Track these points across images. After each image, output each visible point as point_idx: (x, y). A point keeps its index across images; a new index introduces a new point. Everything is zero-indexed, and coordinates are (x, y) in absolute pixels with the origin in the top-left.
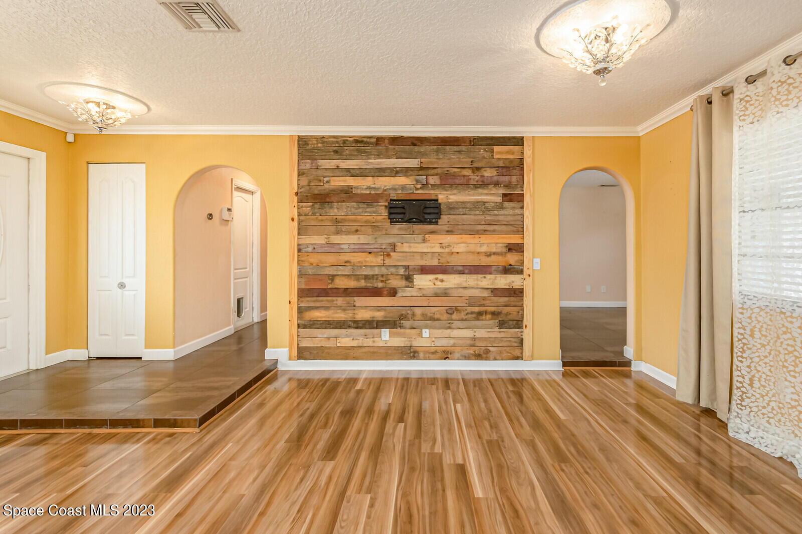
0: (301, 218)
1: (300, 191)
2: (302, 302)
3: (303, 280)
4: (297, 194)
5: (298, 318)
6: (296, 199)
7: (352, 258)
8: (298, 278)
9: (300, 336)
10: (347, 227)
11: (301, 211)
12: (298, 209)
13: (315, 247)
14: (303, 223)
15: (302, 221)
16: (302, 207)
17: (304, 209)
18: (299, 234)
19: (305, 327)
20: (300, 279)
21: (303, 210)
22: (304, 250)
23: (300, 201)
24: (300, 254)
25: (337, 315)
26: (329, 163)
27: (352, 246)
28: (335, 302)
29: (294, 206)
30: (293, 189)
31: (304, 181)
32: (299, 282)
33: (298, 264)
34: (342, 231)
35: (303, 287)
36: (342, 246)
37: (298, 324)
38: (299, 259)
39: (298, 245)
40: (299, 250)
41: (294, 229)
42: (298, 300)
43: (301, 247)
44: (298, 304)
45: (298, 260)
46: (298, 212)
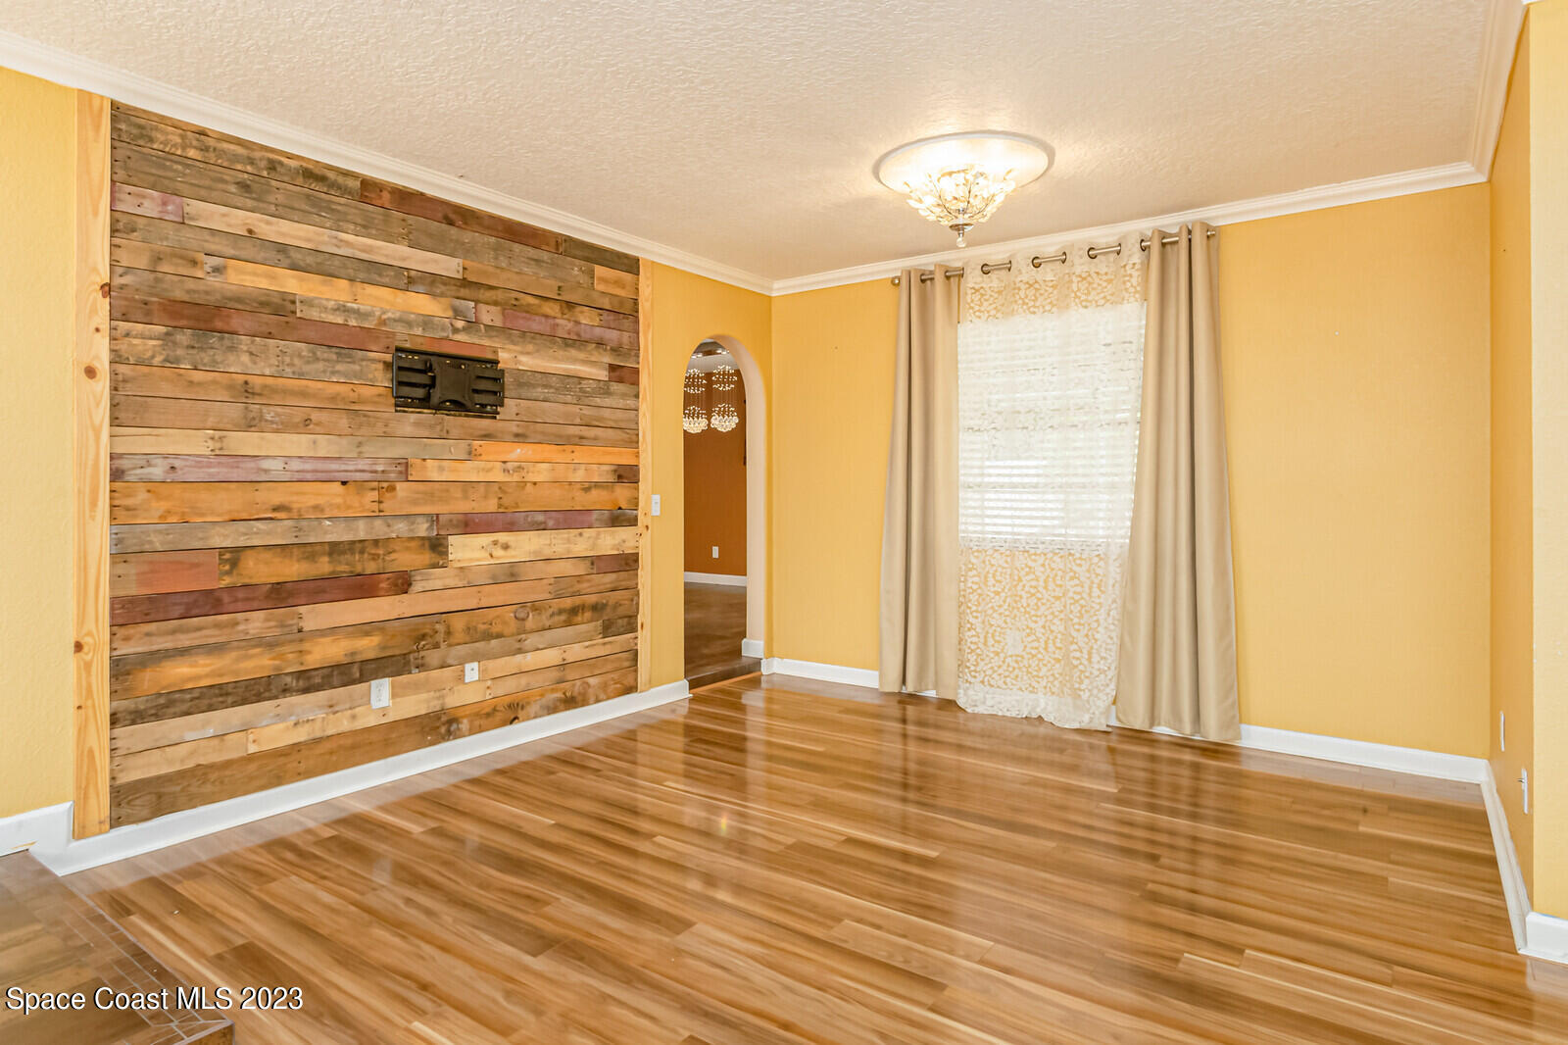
0: (124, 369)
1: (118, 281)
2: (127, 639)
3: (130, 570)
4: (107, 289)
5: (113, 693)
6: (104, 305)
7: (295, 498)
8: (113, 563)
9: (119, 752)
10: (279, 409)
11: (123, 346)
12: (113, 339)
13: (177, 463)
14: (129, 385)
15: (124, 381)
16: (127, 335)
17: (135, 341)
18: (115, 421)
19: (138, 717)
20: (121, 569)
21: (131, 345)
22: (132, 476)
23: (119, 315)
24: (118, 485)
25: (249, 664)
26: (224, 215)
27: (295, 465)
28: (241, 627)
29: (97, 330)
30: (95, 270)
31: (136, 256)
32: (116, 579)
33: (113, 518)
34: (261, 418)
35: (133, 590)
36: (266, 464)
37: (113, 715)
38: (116, 503)
39: (112, 458)
40: (116, 475)
41: (98, 404)
42: (113, 634)
43: (125, 463)
44: (112, 649)
45: (112, 506)
46: (112, 351)
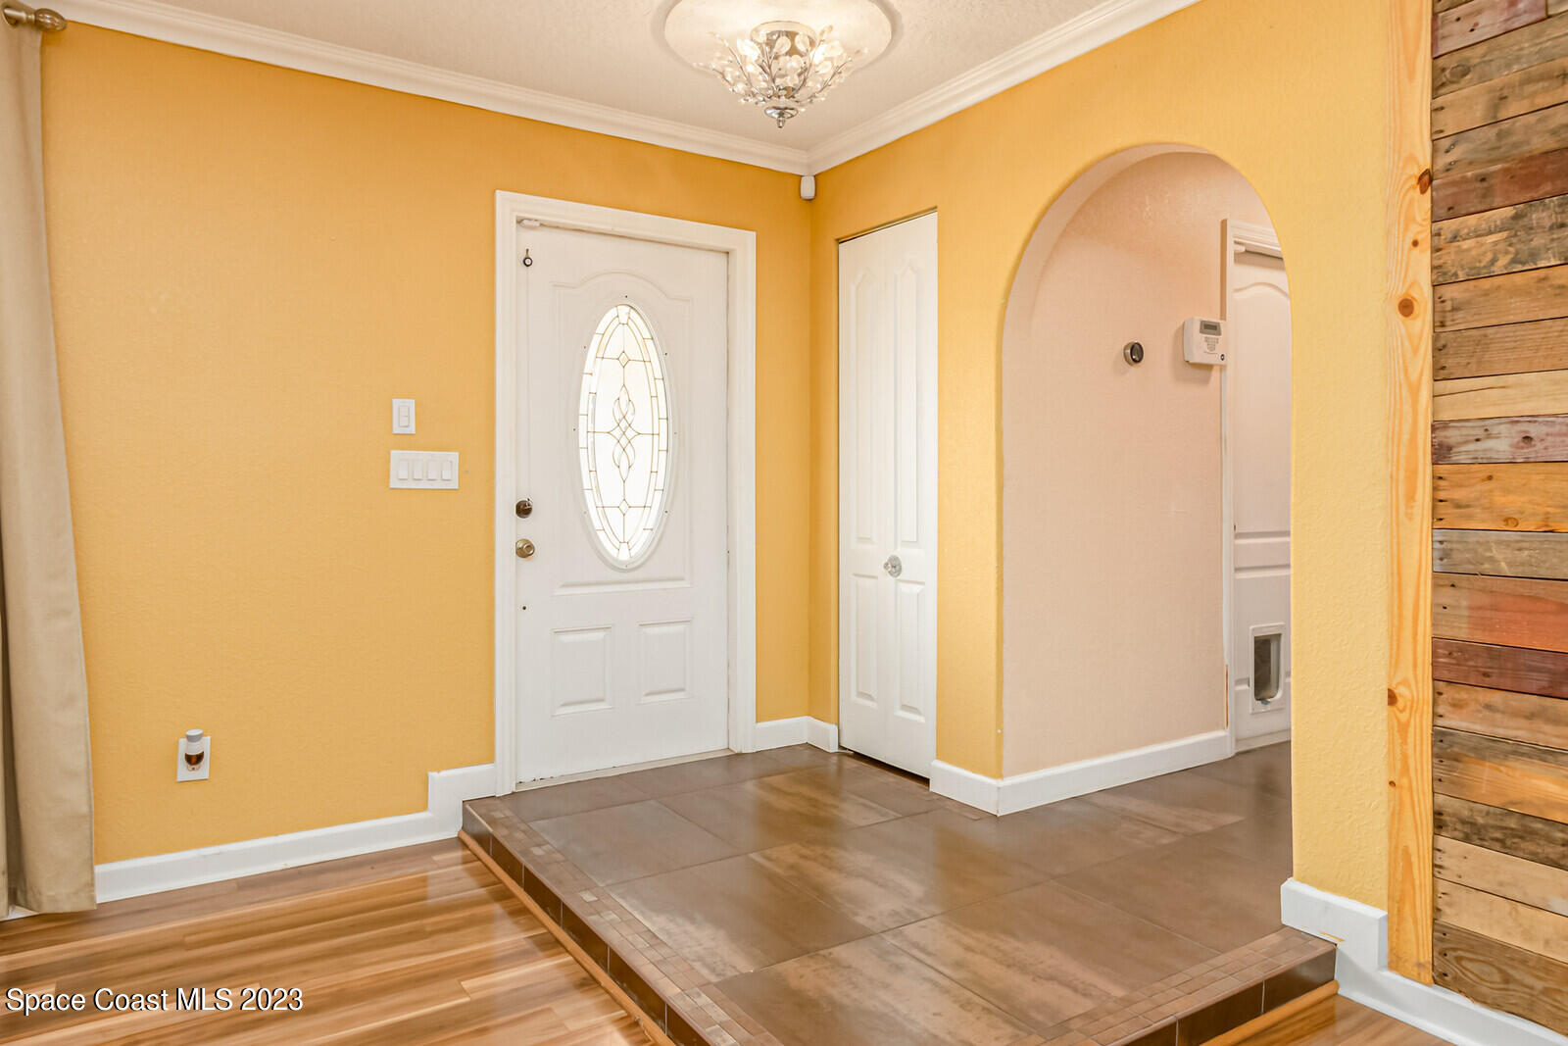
0: (1450, 292)
1: (1444, 160)
2: (1457, 705)
3: (1461, 600)
4: (1426, 180)
5: (1437, 780)
6: (1423, 203)
8: (1436, 586)
9: (1445, 874)
11: (1449, 257)
12: (1436, 250)
13: (1535, 432)
14: (1460, 315)
15: (1454, 309)
16: (1455, 238)
17: (1466, 245)
18: (1440, 372)
19: (1473, 833)
20: (1448, 596)
21: (1460, 251)
22: (1462, 455)
23: (1449, 211)
24: (1443, 469)
29: (1415, 243)
30: (1412, 158)
31: (1469, 104)
32: (1440, 609)
33: (1437, 518)
35: (1462, 631)
37: (1437, 814)
38: (1442, 495)
39: (1434, 429)
40: (1441, 453)
41: (1415, 351)
42: (1437, 693)
43: (1452, 436)
44: (1436, 715)
45: (1437, 501)
46: (1433, 268)
